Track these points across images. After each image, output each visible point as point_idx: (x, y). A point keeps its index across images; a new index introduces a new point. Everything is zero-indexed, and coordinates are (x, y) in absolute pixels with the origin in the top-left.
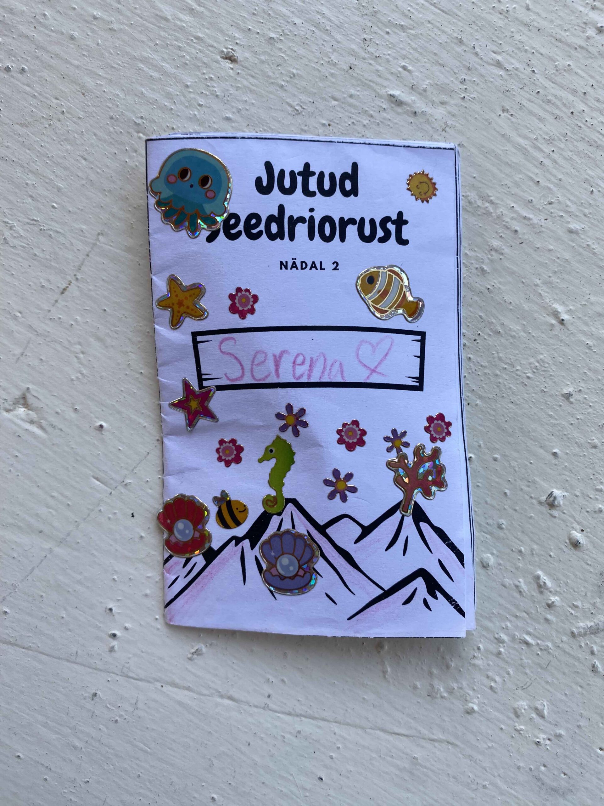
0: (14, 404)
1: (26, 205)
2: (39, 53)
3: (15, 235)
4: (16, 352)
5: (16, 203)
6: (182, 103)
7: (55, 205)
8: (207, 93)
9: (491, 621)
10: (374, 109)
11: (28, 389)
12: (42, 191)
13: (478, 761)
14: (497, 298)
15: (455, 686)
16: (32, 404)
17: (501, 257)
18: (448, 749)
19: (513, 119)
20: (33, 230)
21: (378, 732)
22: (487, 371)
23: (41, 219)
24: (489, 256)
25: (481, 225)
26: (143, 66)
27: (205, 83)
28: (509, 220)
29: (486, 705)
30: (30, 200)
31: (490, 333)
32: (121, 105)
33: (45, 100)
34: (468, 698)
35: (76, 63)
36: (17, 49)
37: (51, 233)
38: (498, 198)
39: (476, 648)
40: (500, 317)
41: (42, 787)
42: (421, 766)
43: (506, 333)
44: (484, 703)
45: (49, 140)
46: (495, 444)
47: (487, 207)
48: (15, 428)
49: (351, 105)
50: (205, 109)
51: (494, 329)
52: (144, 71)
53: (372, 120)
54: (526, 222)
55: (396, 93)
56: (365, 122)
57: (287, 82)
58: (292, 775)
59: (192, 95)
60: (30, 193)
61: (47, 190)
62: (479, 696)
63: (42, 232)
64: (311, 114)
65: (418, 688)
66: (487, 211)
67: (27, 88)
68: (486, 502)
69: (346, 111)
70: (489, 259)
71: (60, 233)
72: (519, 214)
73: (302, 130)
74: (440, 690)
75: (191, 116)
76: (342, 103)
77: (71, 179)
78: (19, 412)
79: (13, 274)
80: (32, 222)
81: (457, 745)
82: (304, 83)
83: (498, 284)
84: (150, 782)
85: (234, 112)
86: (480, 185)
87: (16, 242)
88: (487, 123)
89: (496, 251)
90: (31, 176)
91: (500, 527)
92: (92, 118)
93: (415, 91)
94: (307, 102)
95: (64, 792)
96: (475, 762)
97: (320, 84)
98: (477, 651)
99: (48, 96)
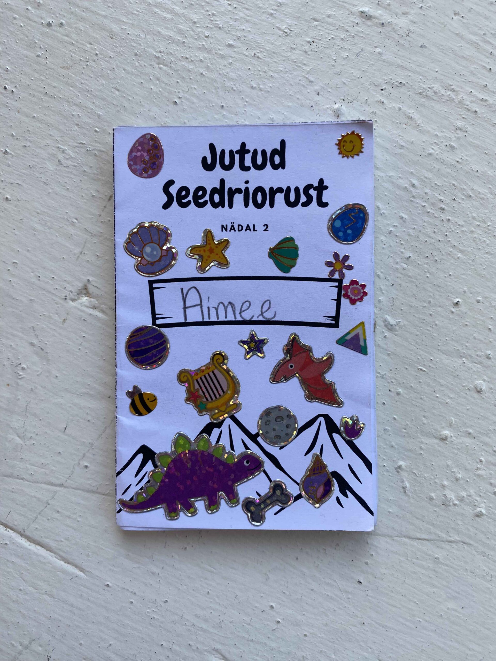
0: (78, 294)
1: (73, 132)
2: (73, 9)
3: (67, 157)
4: (75, 251)
5: (65, 131)
6: (192, 37)
7: (97, 129)
8: (212, 26)
9: (490, 438)
10: (348, 24)
11: (89, 280)
12: (86, 120)
13: (490, 556)
14: (466, 168)
15: (464, 494)
16: (93, 293)
17: (466, 134)
18: (464, 548)
19: (464, 21)
20: (81, 152)
21: (404, 539)
22: (464, 229)
23: (86, 142)
24: (456, 135)
25: (446, 110)
26: (158, 10)
27: (209, 18)
28: (469, 103)
29: (492, 508)
30: (76, 128)
31: (463, 197)
32: (143, 43)
33: (81, 46)
34: (476, 504)
35: (103, 13)
36: (55, 8)
37: (96, 152)
38: (458, 86)
39: (478, 461)
40: (470, 184)
41: (129, 610)
42: (443, 564)
43: (476, 196)
44: (490, 507)
45: (87, 78)
46: (477, 289)
47: (449, 95)
48: (80, 313)
49: (328, 24)
50: (211, 40)
51: (466, 194)
52: (158, 14)
53: (348, 34)
54: (484, 104)
55: (366, 9)
56: (342, 37)
57: (276, 10)
58: (335, 581)
59: (199, 30)
60: (76, 122)
61: (89, 118)
62: (485, 501)
63: (88, 152)
64: (298, 35)
65: (433, 499)
66: (451, 98)
67: (66, 38)
68: (475, 338)
69: (326, 29)
70: (456, 137)
71: (103, 151)
72: (477, 97)
73: (292, 48)
74: (452, 498)
75: (200, 46)
76: (322, 22)
77: (108, 107)
78: (83, 300)
79: (68, 189)
80: (79, 145)
81: (471, 544)
82: (290, 10)
83: (465, 157)
84: (218, 597)
85: (235, 39)
86: (443, 77)
87: (69, 163)
88: (443, 26)
89: (461, 130)
90: (74, 107)
91: (488, 357)
92: (121, 56)
93: (381, 6)
94: (293, 25)
95: (148, 612)
96: (488, 557)
97: (303, 9)
98: (480, 463)
99: (84, 43)
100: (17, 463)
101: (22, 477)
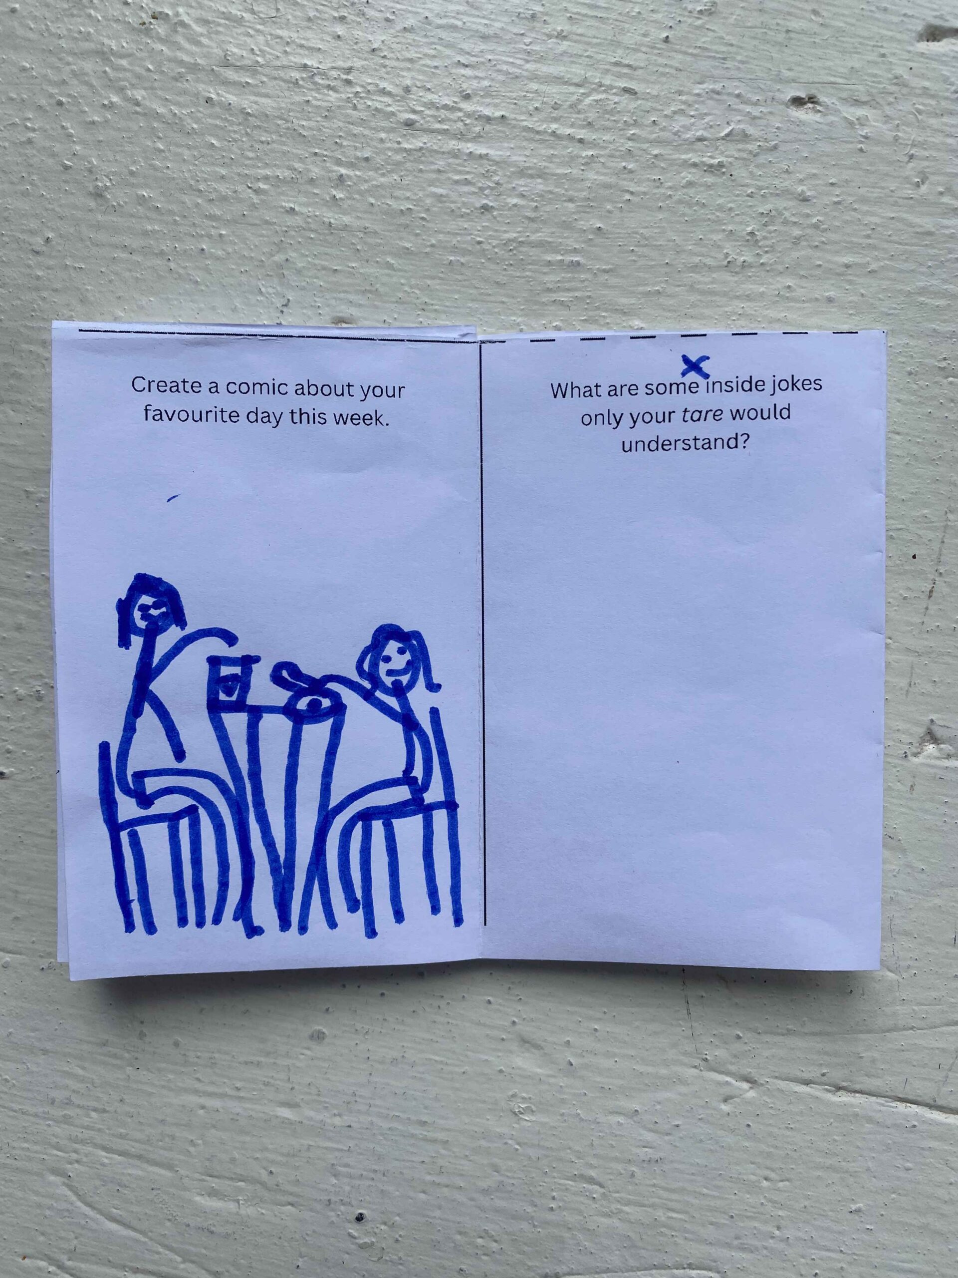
0: (921, 744)
4: (902, 685)
11: (932, 721)
16: (942, 736)
26: (923, 299)
32: (916, 353)
48: (932, 771)
52: (926, 304)
71: (901, 529)
78: (930, 751)
100: (898, 1008)
101: (910, 1026)
